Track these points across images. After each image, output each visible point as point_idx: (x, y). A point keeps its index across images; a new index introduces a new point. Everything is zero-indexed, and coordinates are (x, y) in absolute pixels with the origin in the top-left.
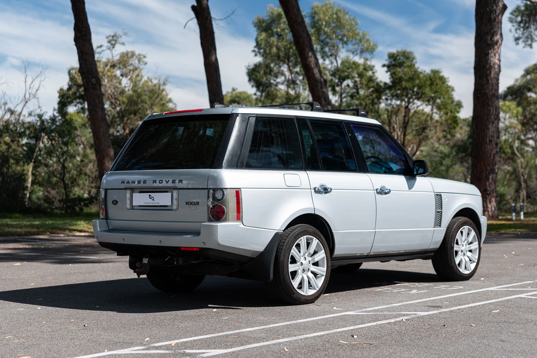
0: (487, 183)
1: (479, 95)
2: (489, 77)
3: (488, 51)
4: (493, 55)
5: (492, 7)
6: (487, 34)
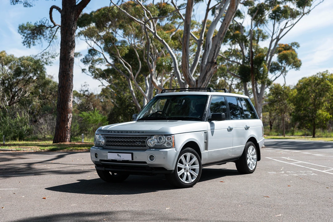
0: (68, 123)
1: (65, 75)
2: (70, 65)
3: (70, 51)
5: (73, 27)
6: (69, 41)
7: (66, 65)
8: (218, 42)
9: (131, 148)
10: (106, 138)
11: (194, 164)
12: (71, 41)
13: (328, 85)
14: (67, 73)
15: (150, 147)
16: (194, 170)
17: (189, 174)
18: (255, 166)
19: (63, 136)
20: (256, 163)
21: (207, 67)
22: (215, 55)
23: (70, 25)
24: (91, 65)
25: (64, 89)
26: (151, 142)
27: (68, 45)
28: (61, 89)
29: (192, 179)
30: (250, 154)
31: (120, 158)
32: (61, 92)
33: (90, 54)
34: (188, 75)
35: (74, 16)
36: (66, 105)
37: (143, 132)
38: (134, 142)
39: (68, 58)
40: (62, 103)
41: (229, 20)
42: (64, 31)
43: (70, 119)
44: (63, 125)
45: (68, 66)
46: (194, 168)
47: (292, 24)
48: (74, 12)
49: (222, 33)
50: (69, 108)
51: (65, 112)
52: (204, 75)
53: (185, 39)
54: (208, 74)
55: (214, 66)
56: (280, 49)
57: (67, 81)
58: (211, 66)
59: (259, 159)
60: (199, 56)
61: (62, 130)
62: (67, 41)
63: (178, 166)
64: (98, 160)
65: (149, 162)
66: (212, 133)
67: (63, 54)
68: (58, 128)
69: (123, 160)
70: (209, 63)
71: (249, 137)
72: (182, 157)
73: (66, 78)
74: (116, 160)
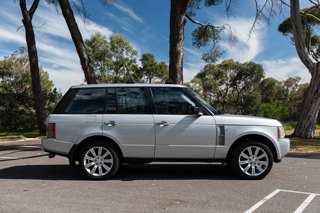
3: (176, 44)
4: (179, 46)
5: (178, 20)
35: (180, 9)
48: (180, 5)
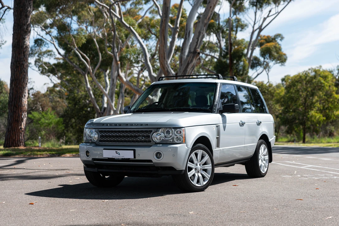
0: (22, 124)
1: (18, 65)
2: (25, 54)
3: (25, 37)
4: (27, 39)
5: (28, 8)
6: (24, 25)
7: (20, 54)
8: (201, 28)
9: (133, 144)
10: (100, 132)
11: (205, 164)
12: (26, 25)
13: (321, 83)
14: (21, 63)
15: (155, 142)
16: (205, 170)
17: (200, 175)
18: (266, 169)
19: (16, 140)
20: (267, 165)
21: (189, 58)
22: (199, 44)
23: (25, 5)
24: (37, 58)
25: (17, 83)
26: (157, 137)
27: (22, 29)
28: (13, 83)
29: (204, 181)
30: (262, 154)
31: (119, 155)
32: (13, 86)
33: (36, 45)
34: (167, 68)
36: (20, 102)
37: (147, 124)
38: (136, 136)
39: (22, 45)
40: (15, 100)
41: (214, 3)
42: (17, 13)
43: (25, 119)
44: (16, 126)
45: (23, 54)
46: (206, 168)
47: (277, 12)
49: (206, 18)
50: (24, 105)
51: (18, 110)
52: (185, 67)
53: (163, 24)
54: (190, 66)
55: (196, 57)
56: (262, 41)
57: (22, 73)
58: (193, 57)
59: (270, 160)
60: (173, 46)
61: (15, 132)
62: (21, 24)
63: (188, 165)
64: (90, 159)
65: (155, 160)
66: (224, 128)
67: (16, 40)
68: (10, 130)
69: (122, 159)
70: (191, 53)
71: (261, 134)
72: (193, 155)
73: (19, 69)
74: (114, 158)
